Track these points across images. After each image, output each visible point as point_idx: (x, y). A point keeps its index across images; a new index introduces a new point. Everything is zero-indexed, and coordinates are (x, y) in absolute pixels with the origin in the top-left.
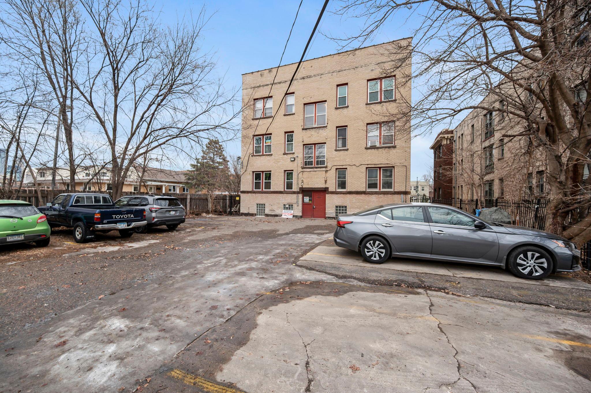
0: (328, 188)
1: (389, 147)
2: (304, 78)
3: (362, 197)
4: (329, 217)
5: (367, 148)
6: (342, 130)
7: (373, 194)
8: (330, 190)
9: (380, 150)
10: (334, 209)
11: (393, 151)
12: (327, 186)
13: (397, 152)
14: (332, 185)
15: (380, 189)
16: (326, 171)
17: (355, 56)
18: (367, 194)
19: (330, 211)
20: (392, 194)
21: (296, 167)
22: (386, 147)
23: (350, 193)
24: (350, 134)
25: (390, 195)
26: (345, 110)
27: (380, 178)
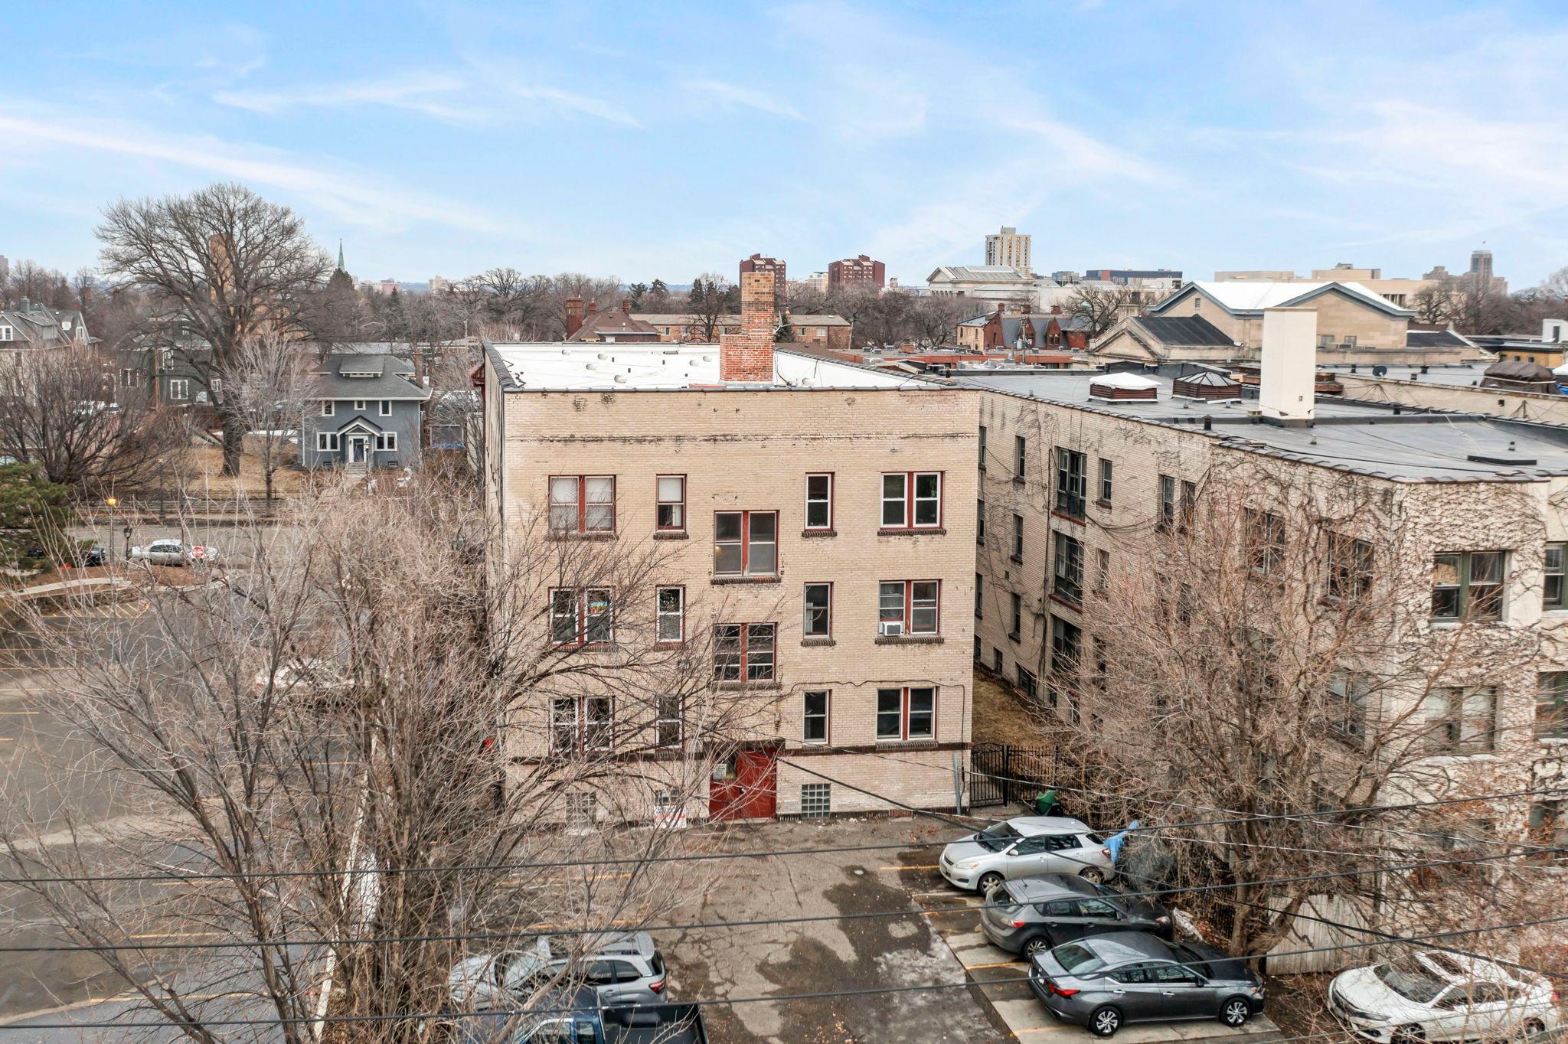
0: (783, 740)
1: (929, 642)
2: (715, 440)
3: (868, 759)
4: (785, 816)
5: (879, 642)
6: (819, 596)
7: (892, 752)
8: (789, 745)
9: (909, 647)
10: (799, 792)
11: (937, 651)
12: (781, 734)
13: (945, 654)
14: (794, 734)
15: (905, 737)
16: (781, 698)
17: (854, 407)
18: (879, 752)
19: (789, 800)
20: (934, 750)
21: (696, 682)
22: (922, 641)
23: (839, 751)
24: (840, 607)
25: (929, 753)
26: (827, 542)
27: (905, 711)
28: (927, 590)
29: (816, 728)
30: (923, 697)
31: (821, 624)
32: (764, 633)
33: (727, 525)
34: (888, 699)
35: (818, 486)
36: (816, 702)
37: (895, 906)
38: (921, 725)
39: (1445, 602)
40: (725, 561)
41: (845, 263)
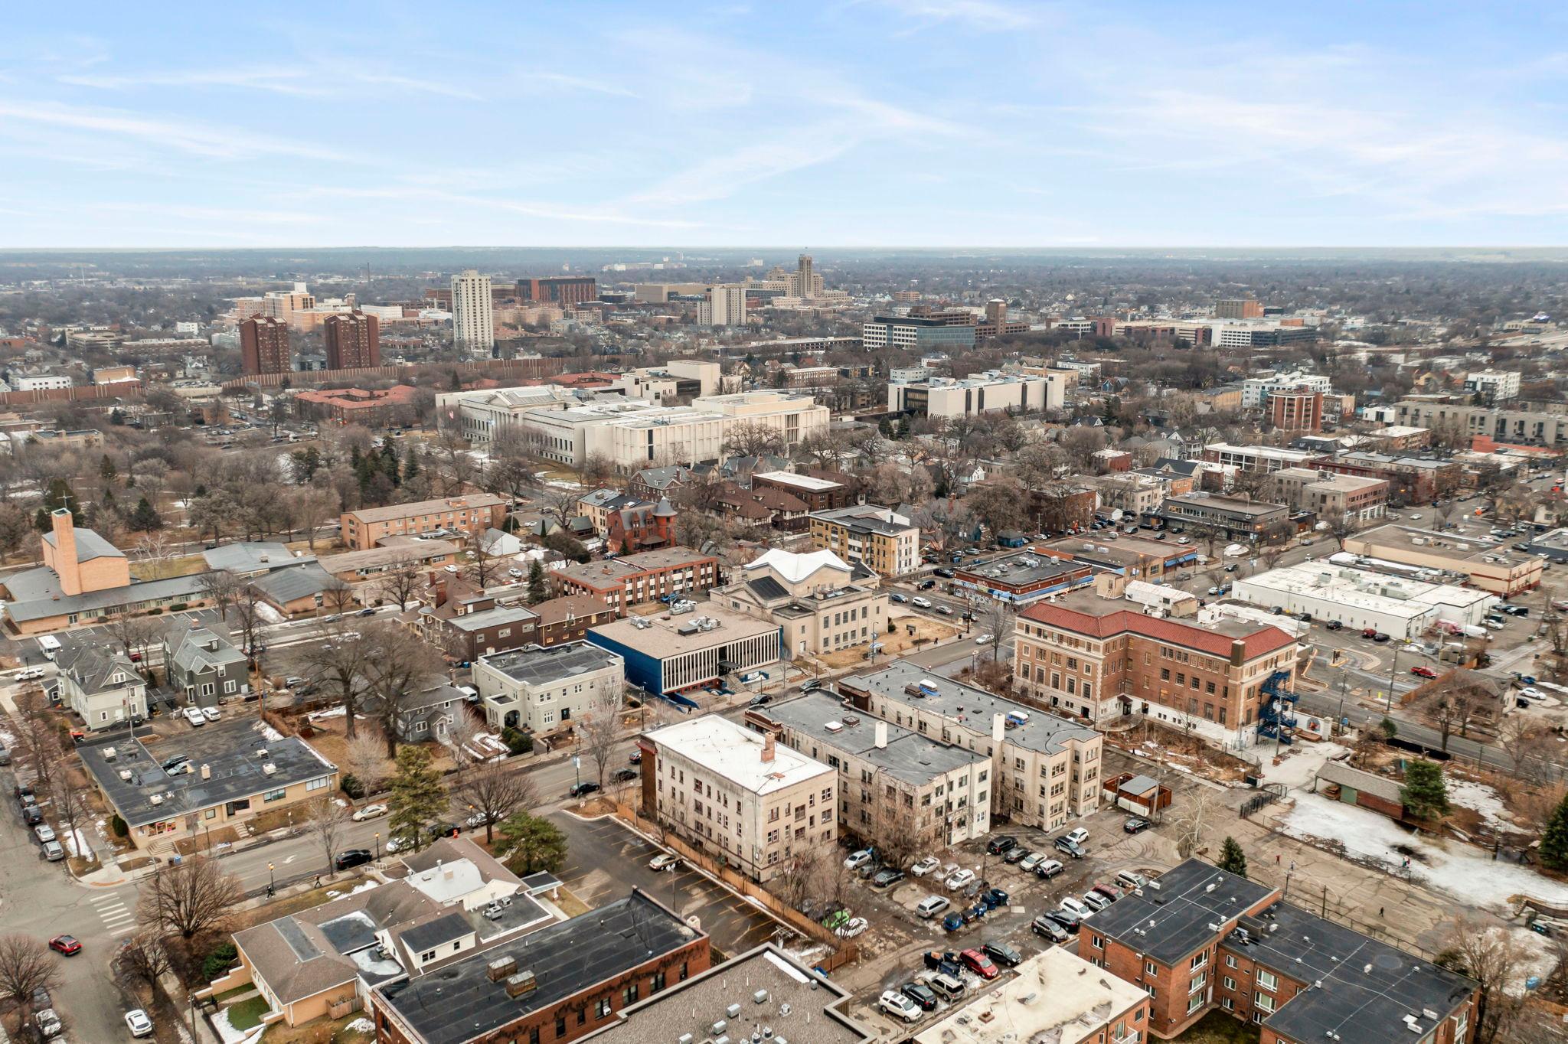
5: (822, 824)
6: (812, 818)
9: (827, 823)
11: (831, 822)
15: (827, 841)
16: (806, 841)
24: (815, 819)
26: (813, 807)
27: (826, 835)
28: (829, 811)
29: (812, 844)
30: (829, 832)
31: (812, 824)
32: (803, 829)
33: (797, 810)
34: (823, 834)
35: (811, 797)
36: (811, 839)
38: (829, 837)
40: (796, 816)
41: (342, 318)
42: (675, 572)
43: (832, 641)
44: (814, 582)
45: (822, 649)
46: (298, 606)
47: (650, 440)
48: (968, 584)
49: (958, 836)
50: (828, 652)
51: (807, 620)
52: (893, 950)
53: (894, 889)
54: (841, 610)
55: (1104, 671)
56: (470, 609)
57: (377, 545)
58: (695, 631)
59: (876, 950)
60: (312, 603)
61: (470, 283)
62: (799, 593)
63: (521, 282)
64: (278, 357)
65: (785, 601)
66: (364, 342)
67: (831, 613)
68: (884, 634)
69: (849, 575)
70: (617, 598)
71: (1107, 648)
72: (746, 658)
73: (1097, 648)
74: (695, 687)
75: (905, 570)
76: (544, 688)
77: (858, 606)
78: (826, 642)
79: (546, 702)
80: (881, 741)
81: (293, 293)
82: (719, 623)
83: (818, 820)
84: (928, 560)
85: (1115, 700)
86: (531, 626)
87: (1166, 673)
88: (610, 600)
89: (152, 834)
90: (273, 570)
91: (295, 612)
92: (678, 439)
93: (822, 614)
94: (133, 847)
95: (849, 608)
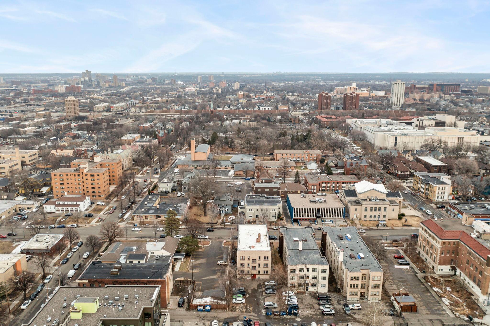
2: (252, 254)
5: (264, 267)
6: (259, 264)
9: (266, 268)
11: (268, 268)
14: (257, 273)
16: (257, 271)
17: (262, 252)
18: (264, 275)
19: (257, 278)
20: (267, 275)
21: (250, 270)
23: (261, 275)
24: (261, 265)
26: (260, 261)
27: (266, 272)
28: (267, 264)
29: (259, 273)
30: (267, 271)
31: (260, 266)
32: (255, 267)
33: (253, 259)
34: (264, 271)
35: (259, 257)
36: (259, 271)
37: (261, 286)
38: (267, 273)
39: (291, 272)
40: (252, 262)
41: (348, 94)
42: (343, 183)
43: (368, 217)
44: (368, 194)
45: (363, 218)
46: (238, 173)
47: (396, 140)
48: (452, 210)
49: (311, 289)
50: (366, 220)
51: (358, 207)
52: (242, 312)
53: (269, 296)
54: (374, 206)
55: (442, 253)
56: (264, 181)
57: (278, 161)
58: (315, 202)
59: (238, 310)
60: (242, 173)
61: (397, 84)
62: (360, 197)
63: (431, 85)
64: (327, 105)
65: (354, 199)
66: (354, 102)
67: (369, 207)
68: (396, 219)
69: (385, 195)
70: (315, 187)
71: (444, 243)
72: (328, 214)
73: (439, 243)
74: (306, 220)
75: (441, 200)
76: (250, 207)
77: (383, 207)
78: (365, 216)
79: (251, 211)
80: (300, 248)
81: (351, 86)
82: (325, 201)
83: (262, 265)
84: (456, 198)
85: (449, 267)
86: (276, 190)
87: (468, 262)
88: (313, 187)
89: (137, 218)
90: (242, 162)
91: (237, 174)
92: (407, 141)
93: (364, 206)
94: (133, 220)
95: (378, 206)
